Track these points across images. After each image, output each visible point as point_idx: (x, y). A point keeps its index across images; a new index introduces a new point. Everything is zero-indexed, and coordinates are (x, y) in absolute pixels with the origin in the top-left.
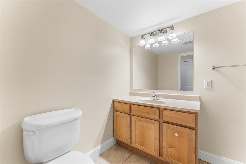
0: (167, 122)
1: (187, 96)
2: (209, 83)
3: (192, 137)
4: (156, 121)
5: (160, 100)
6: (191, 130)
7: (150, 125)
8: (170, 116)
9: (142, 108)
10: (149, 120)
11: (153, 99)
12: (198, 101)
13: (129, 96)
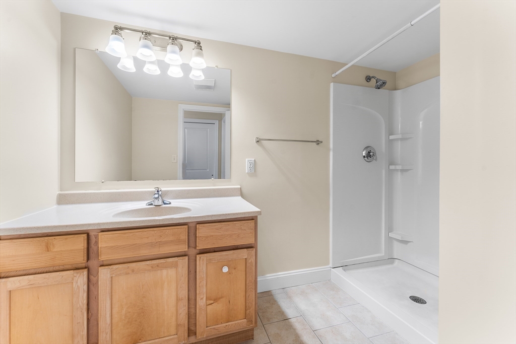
0: (205, 251)
1: (222, 189)
2: (252, 164)
3: (251, 262)
4: (181, 258)
5: (170, 203)
6: (249, 249)
7: (165, 272)
8: (212, 236)
9: (137, 233)
10: (162, 261)
11: (152, 204)
12: (238, 196)
13: (56, 206)
